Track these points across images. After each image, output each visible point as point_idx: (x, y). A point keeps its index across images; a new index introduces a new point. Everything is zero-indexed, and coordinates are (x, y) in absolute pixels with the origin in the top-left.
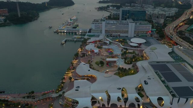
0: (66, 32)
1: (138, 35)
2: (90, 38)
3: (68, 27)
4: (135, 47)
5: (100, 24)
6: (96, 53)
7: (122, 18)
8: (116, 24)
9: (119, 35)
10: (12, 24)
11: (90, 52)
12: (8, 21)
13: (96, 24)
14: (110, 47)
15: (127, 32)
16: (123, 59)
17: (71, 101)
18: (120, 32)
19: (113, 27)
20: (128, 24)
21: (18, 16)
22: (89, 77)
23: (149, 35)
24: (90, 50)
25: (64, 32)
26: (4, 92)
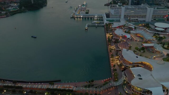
0: (82, 18)
1: (155, 19)
2: (113, 23)
3: (82, 12)
4: (162, 31)
5: (120, 9)
6: (129, 38)
7: (132, 3)
8: (135, 9)
9: (137, 20)
10: (27, 10)
11: (121, 38)
12: (23, 8)
13: (115, 10)
14: (137, 32)
15: (145, 16)
16: (159, 44)
17: (140, 91)
18: (138, 17)
19: (132, 12)
20: (146, 9)
21: (31, 3)
22: (140, 64)
23: (166, 19)
24: (121, 35)
25: (80, 18)
26: (60, 81)
